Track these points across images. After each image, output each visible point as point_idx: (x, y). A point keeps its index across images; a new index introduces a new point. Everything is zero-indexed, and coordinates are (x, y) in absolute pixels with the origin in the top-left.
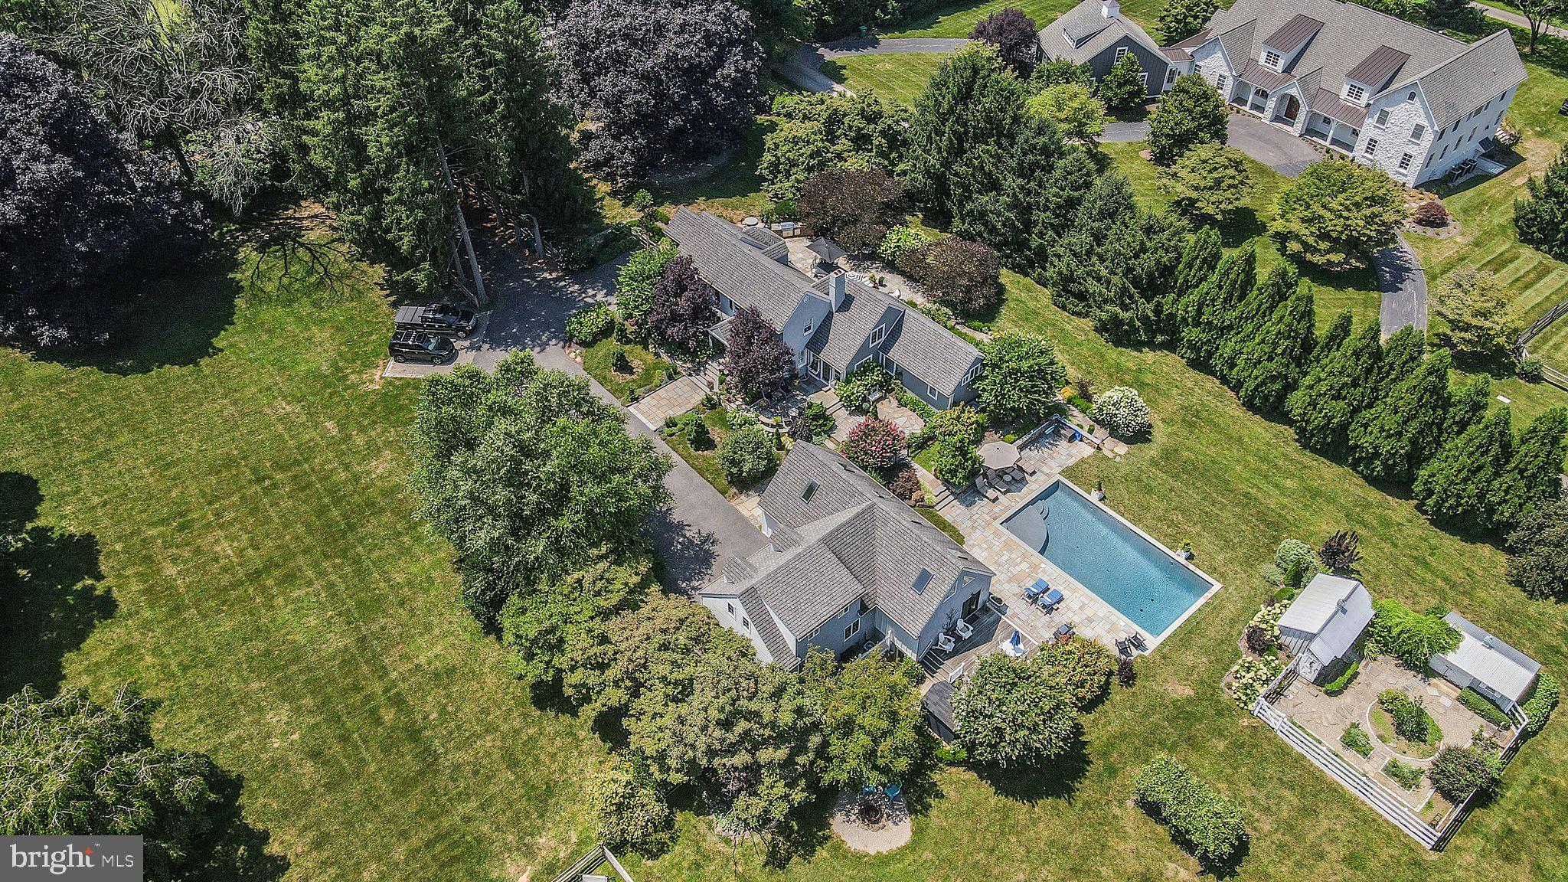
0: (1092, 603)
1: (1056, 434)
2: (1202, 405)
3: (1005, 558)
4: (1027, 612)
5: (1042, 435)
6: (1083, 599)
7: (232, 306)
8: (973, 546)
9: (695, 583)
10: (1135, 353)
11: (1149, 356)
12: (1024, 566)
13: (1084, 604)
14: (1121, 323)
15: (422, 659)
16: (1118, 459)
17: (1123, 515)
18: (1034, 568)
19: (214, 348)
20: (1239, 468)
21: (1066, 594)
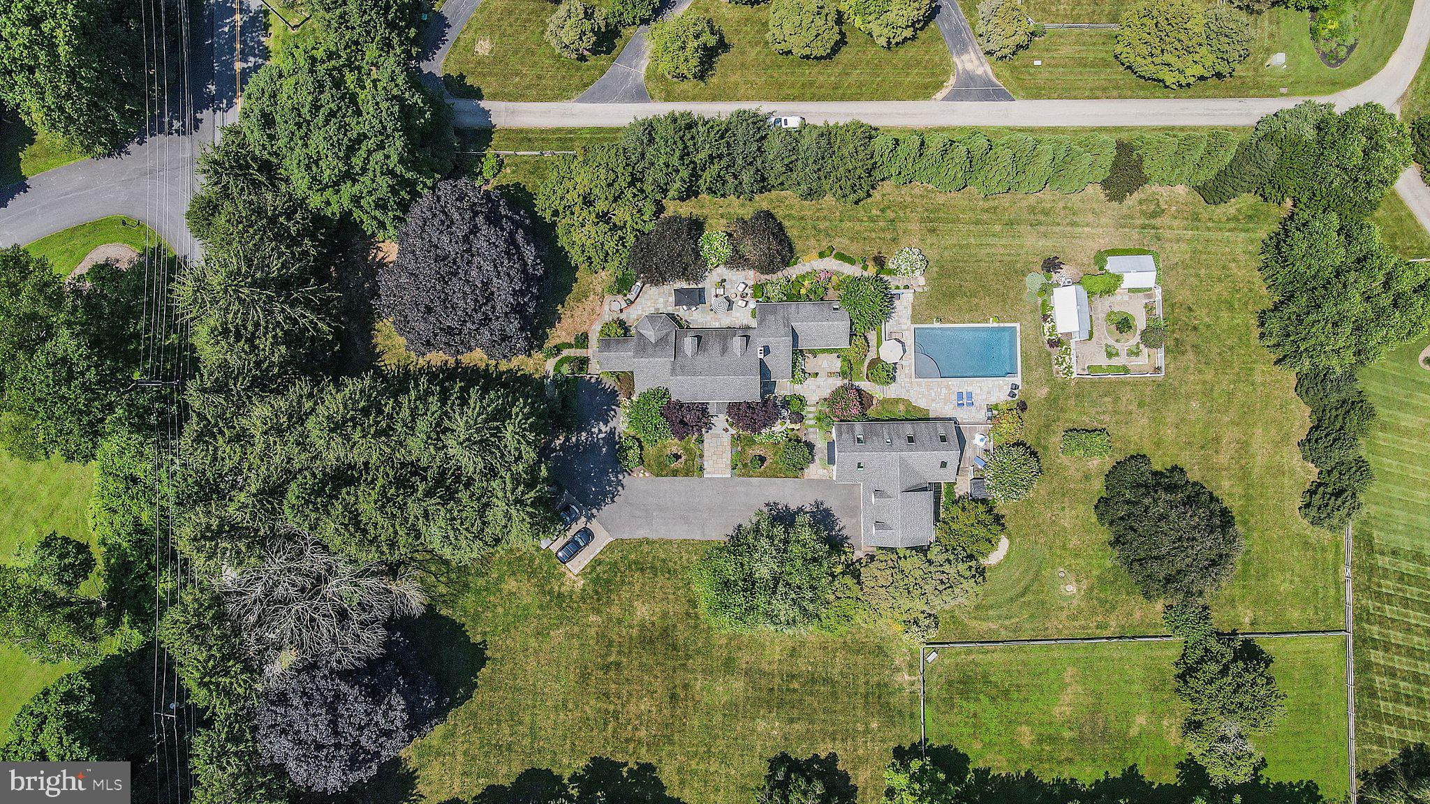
0: (983, 384)
3: (933, 394)
4: (965, 412)
6: (978, 385)
7: (446, 618)
8: (916, 400)
9: (837, 528)
12: (944, 390)
13: (980, 387)
15: (777, 657)
17: (954, 322)
18: (948, 387)
19: (480, 644)
21: (969, 389)
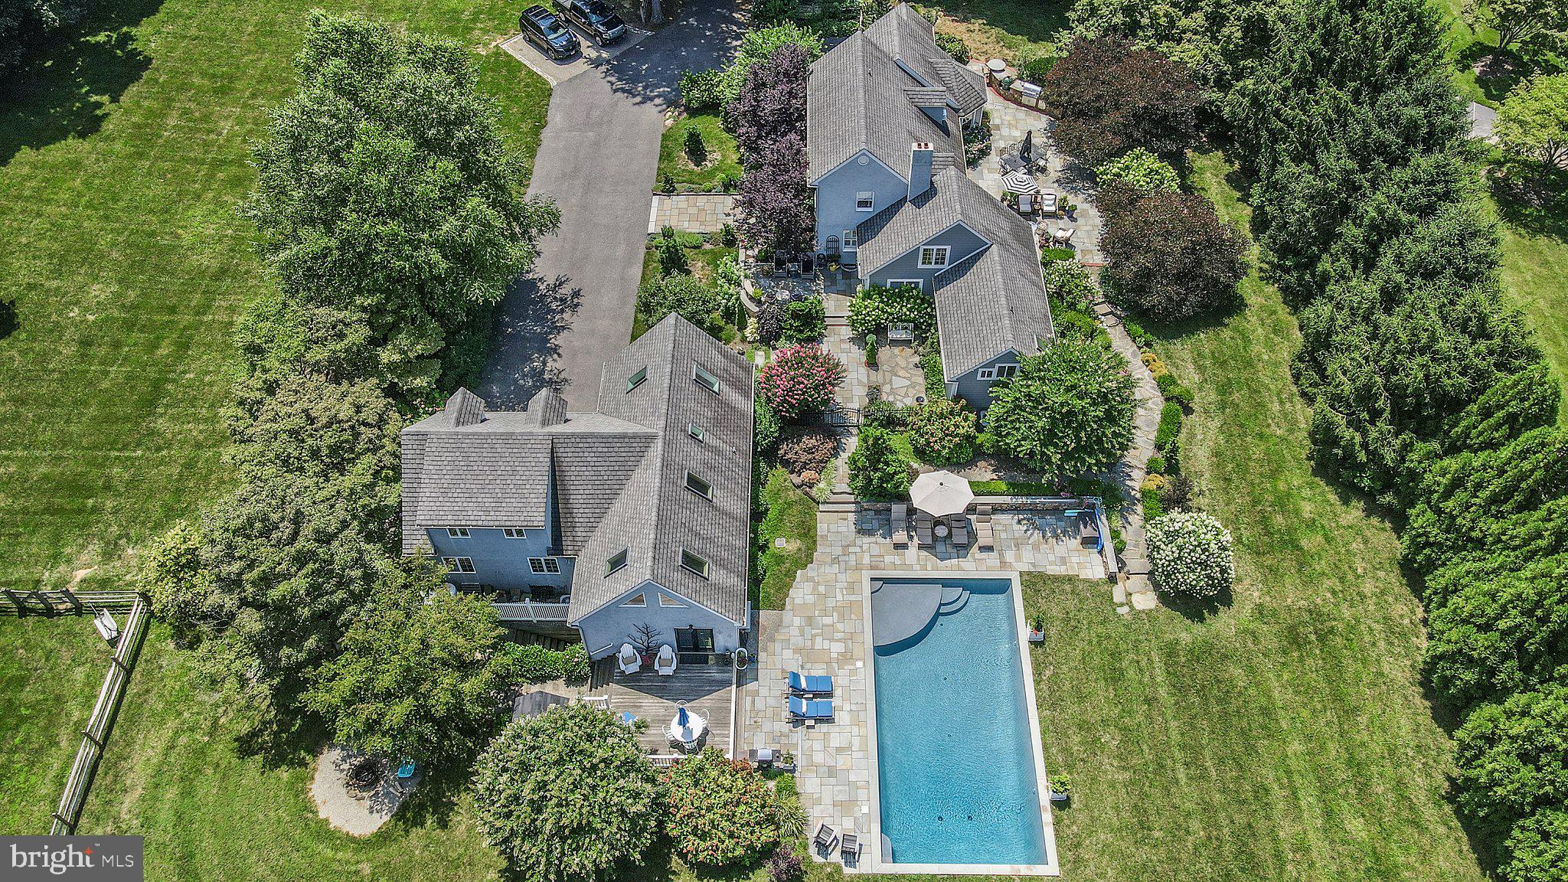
0: (860, 755)
1: (1075, 524)
2: (1352, 628)
3: (827, 620)
4: (771, 701)
5: (1057, 511)
6: (856, 742)
8: (811, 580)
10: (1333, 497)
11: (1354, 513)
12: (838, 647)
13: (850, 748)
14: (1335, 441)
16: (1124, 610)
17: (1037, 683)
18: (847, 658)
20: (1296, 747)
21: (842, 717)
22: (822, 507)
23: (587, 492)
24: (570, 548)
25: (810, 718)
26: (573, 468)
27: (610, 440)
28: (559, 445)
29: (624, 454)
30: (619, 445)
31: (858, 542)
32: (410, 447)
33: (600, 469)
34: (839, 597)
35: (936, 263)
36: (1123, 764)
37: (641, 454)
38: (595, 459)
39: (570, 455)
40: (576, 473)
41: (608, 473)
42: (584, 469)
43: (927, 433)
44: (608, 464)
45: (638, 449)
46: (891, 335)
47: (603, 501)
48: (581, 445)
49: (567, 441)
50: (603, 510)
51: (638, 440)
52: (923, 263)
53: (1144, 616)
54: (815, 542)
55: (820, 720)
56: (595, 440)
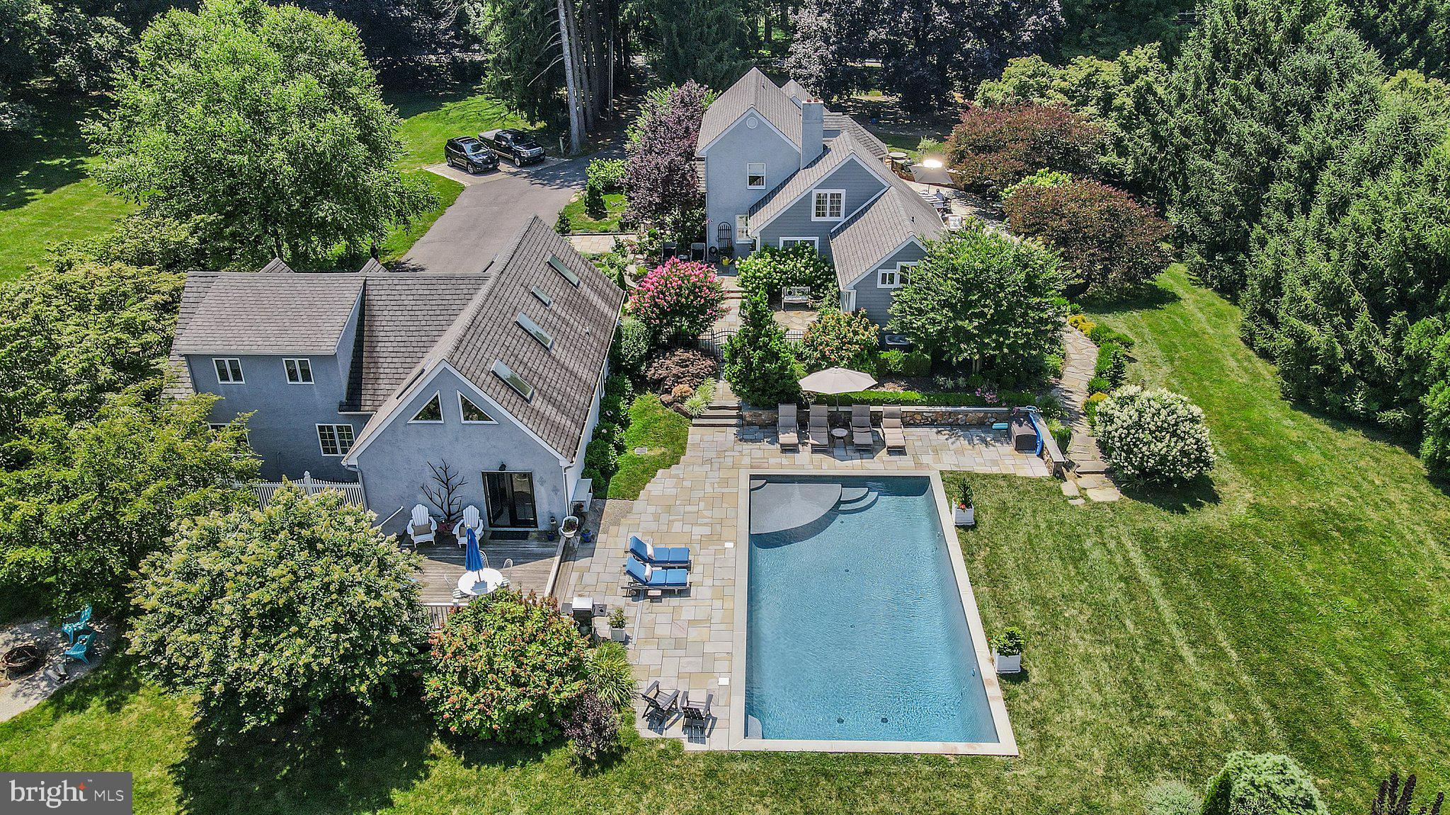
0: (723, 627)
3: (691, 508)
6: (718, 615)
8: (675, 476)
13: (708, 621)
16: (1078, 502)
17: (969, 563)
18: (712, 539)
21: (701, 591)
22: (694, 421)
23: (399, 339)
24: (369, 403)
25: (655, 586)
26: (385, 313)
27: (433, 282)
28: (372, 288)
29: (450, 297)
30: (443, 287)
31: (738, 448)
32: (194, 289)
33: (417, 313)
34: (709, 489)
35: (831, 215)
36: (1099, 638)
37: (469, 297)
38: (414, 303)
39: (383, 298)
40: (388, 318)
41: (427, 318)
42: (399, 313)
43: (821, 344)
44: (428, 307)
45: (465, 291)
46: (786, 299)
47: (416, 350)
48: (398, 287)
49: (382, 282)
50: (414, 360)
51: (466, 281)
52: (818, 215)
53: (1106, 506)
54: (684, 448)
55: (670, 591)
56: (414, 282)
